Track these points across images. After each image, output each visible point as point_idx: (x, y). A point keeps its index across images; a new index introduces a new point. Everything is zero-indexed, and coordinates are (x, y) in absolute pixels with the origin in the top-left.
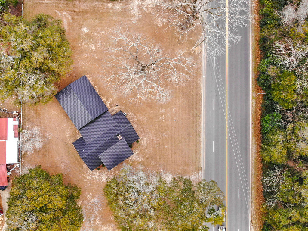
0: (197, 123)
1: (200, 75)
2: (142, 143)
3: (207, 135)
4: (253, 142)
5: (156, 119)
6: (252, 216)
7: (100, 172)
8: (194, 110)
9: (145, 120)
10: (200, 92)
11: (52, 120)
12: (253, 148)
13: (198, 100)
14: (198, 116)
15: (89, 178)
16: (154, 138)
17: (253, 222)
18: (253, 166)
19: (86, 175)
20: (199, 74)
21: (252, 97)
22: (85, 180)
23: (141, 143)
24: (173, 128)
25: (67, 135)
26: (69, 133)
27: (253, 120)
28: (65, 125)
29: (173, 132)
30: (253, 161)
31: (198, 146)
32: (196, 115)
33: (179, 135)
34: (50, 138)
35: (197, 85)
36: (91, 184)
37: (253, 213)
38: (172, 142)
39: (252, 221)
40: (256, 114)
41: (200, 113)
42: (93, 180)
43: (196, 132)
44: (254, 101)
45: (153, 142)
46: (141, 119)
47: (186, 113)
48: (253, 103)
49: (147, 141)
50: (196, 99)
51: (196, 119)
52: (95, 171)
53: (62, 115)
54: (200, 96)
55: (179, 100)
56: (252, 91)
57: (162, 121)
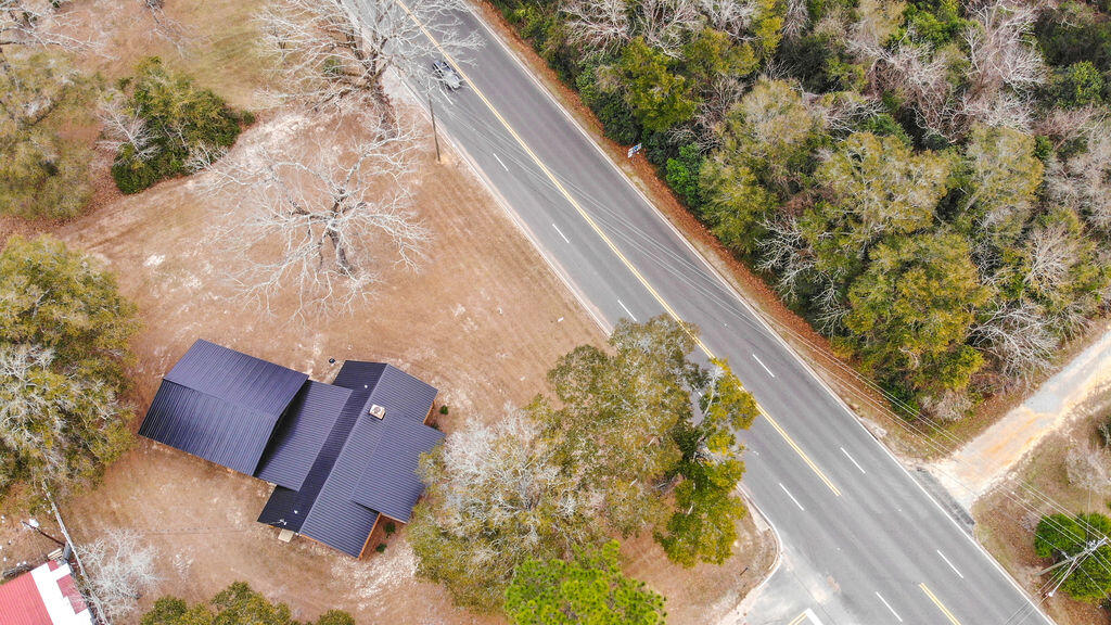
0: (555, 289)
1: (490, 199)
2: (458, 405)
3: (594, 297)
4: (701, 249)
5: (456, 336)
6: (841, 396)
7: (393, 554)
8: (528, 267)
9: (432, 353)
10: (513, 228)
11: (171, 509)
12: (711, 259)
13: (522, 246)
14: (544, 273)
15: (369, 592)
16: (482, 378)
17: (856, 406)
18: (744, 294)
19: (355, 591)
20: (485, 200)
21: (627, 174)
22: (361, 606)
23: (457, 409)
24: (511, 330)
25: (237, 522)
26: (240, 514)
27: (664, 212)
28: (215, 500)
29: (516, 338)
30: (735, 284)
31: (592, 330)
32: (540, 273)
33: (533, 336)
34: (190, 562)
35: (496, 220)
36: (384, 605)
37: (835, 387)
38: (529, 359)
39: (852, 408)
40: (661, 197)
41: (545, 267)
42: (384, 588)
43: (566, 306)
44: (636, 179)
45: (484, 387)
46: (418, 356)
47: (515, 283)
48: (637, 184)
49: (468, 396)
50: (515, 245)
51: (546, 281)
52: (377, 560)
53: (195, 480)
54: (519, 235)
55: (480, 268)
56: (618, 164)
57: (473, 332)
